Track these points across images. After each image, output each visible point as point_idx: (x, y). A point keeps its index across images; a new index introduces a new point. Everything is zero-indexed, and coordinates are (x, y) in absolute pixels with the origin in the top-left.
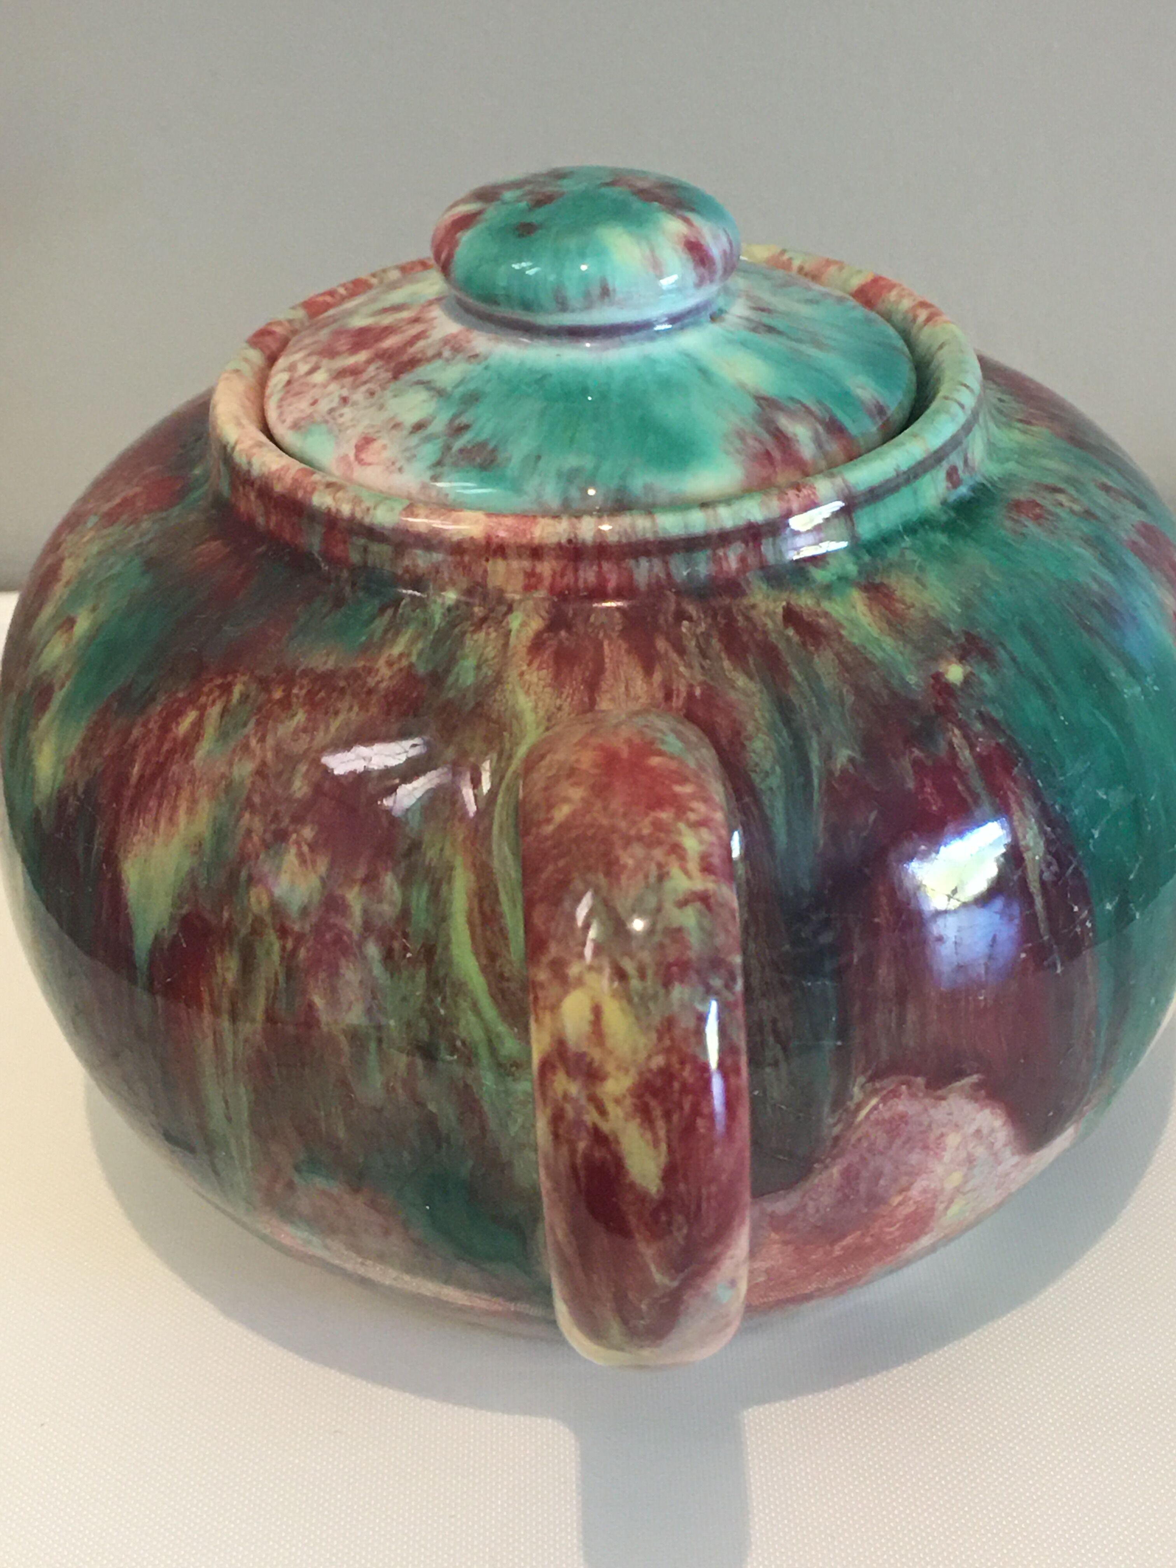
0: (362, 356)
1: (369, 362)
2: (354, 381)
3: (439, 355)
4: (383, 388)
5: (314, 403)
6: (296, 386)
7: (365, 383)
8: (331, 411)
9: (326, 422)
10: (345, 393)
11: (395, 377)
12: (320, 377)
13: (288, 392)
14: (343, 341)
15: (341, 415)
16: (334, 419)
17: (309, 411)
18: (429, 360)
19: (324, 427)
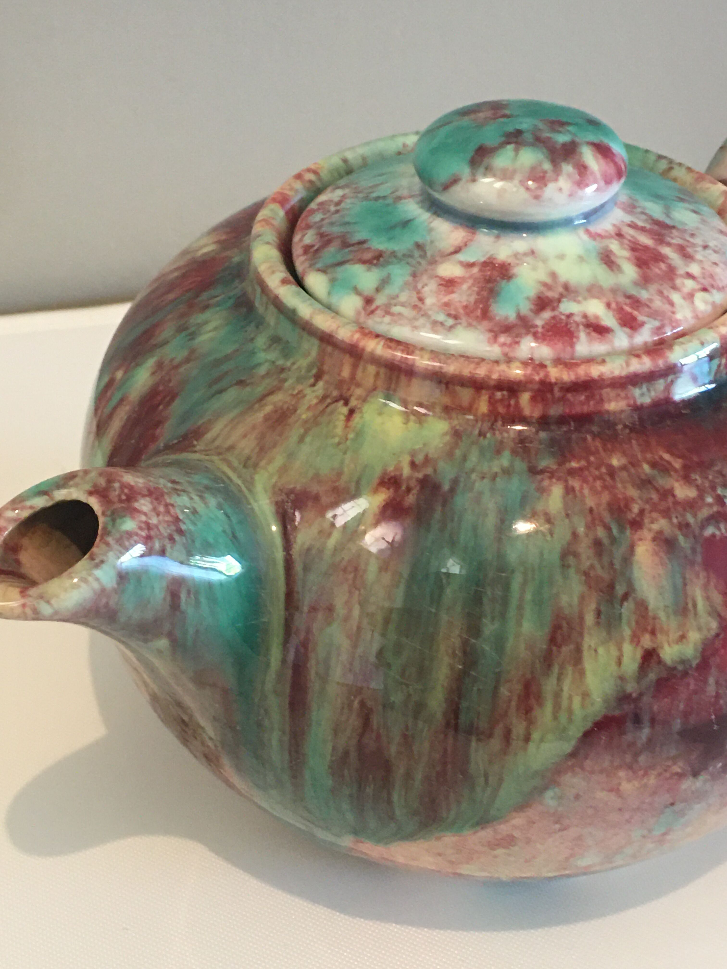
0: (666, 251)
1: (669, 244)
2: (687, 246)
3: (643, 213)
4: (685, 231)
5: (715, 264)
6: (706, 282)
7: (688, 241)
8: (715, 252)
10: (700, 249)
11: (674, 227)
12: (694, 269)
13: (713, 286)
14: (657, 270)
15: (716, 246)
17: (721, 265)
18: (650, 216)
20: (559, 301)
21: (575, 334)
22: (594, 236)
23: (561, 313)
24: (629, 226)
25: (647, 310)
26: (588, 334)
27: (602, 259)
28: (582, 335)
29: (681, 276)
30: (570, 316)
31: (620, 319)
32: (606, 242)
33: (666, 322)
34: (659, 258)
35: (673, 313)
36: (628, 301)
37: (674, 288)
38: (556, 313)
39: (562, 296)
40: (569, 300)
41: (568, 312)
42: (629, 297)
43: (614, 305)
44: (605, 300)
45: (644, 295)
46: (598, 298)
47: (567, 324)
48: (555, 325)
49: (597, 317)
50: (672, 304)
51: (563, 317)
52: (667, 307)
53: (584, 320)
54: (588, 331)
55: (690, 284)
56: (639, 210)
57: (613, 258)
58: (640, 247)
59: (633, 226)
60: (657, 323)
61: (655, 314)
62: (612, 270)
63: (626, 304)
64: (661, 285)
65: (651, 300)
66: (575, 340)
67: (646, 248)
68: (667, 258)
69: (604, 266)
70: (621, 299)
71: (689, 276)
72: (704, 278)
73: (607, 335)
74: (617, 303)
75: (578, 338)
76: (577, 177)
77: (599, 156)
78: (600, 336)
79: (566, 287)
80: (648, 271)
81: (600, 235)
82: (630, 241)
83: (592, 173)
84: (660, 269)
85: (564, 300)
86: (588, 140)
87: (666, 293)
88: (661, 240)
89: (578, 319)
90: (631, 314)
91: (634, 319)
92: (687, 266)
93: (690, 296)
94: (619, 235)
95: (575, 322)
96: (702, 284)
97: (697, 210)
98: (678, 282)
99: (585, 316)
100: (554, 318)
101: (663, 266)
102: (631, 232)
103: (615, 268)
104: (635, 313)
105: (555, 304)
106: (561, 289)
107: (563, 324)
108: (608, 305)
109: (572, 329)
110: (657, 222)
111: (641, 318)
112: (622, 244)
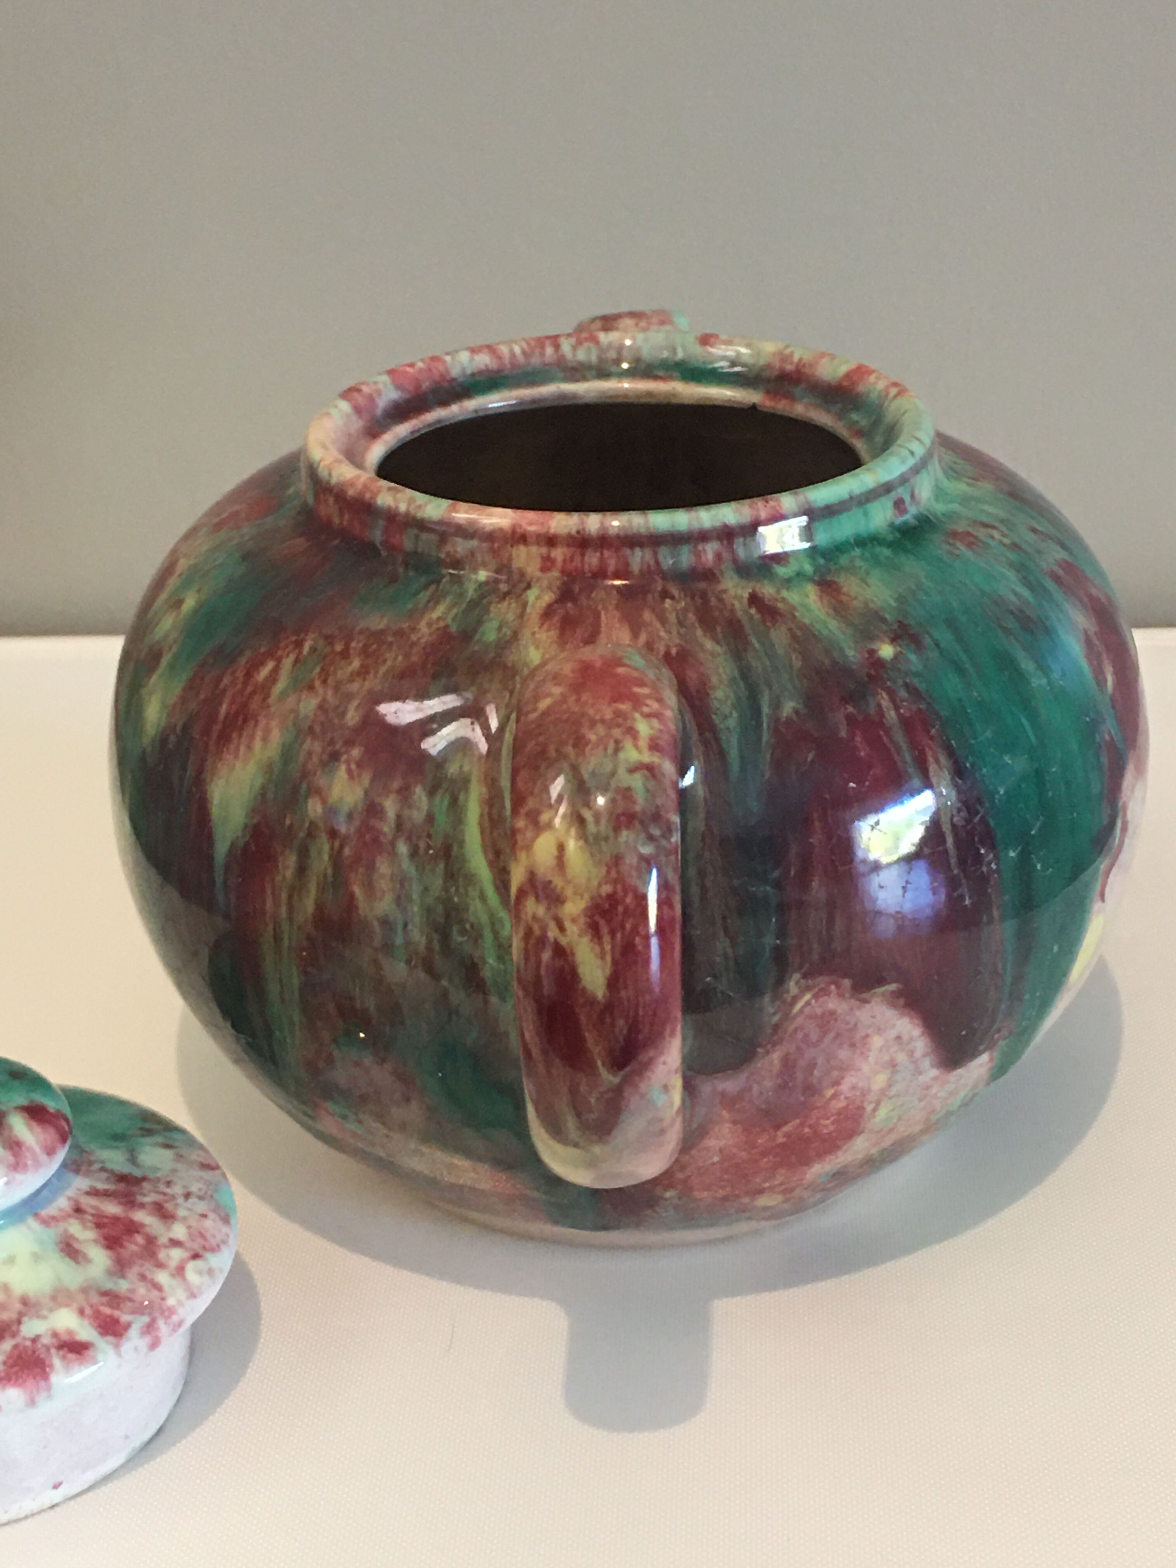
0: (140, 1216)
1: (142, 1206)
2: (166, 1202)
3: (103, 1169)
4: (158, 1180)
5: (203, 1216)
6: (196, 1246)
7: (164, 1194)
8: (201, 1198)
9: (212, 1196)
10: (181, 1200)
11: (144, 1179)
12: (179, 1231)
13: (204, 1248)
14: (133, 1248)
15: (200, 1189)
16: (206, 1193)
17: (212, 1215)
18: (112, 1172)
19: (216, 1196)
20: (19, 1322)
21: (47, 1362)
22: (47, 1222)
23: (24, 1338)
24: (88, 1193)
25: (129, 1304)
26: (64, 1358)
27: (62, 1251)
28: (57, 1362)
29: (167, 1247)
30: (35, 1340)
31: (100, 1326)
32: (62, 1226)
33: (157, 1314)
34: (132, 1228)
35: (163, 1299)
36: (104, 1299)
37: (160, 1265)
38: (17, 1340)
39: (21, 1315)
40: (31, 1318)
41: (31, 1335)
42: (105, 1294)
43: (88, 1311)
44: (75, 1306)
45: (123, 1286)
46: (67, 1306)
47: (34, 1352)
48: (20, 1357)
49: (70, 1332)
50: (158, 1287)
51: (28, 1343)
52: (155, 1293)
53: (54, 1341)
54: (61, 1353)
55: (176, 1255)
56: (96, 1166)
57: (76, 1245)
58: (106, 1220)
59: (94, 1193)
60: (146, 1319)
61: (139, 1310)
62: (77, 1262)
63: (103, 1304)
64: (142, 1265)
65: (132, 1291)
66: (48, 1369)
67: (116, 1219)
68: (142, 1225)
69: (67, 1260)
70: (95, 1299)
71: (175, 1243)
72: (193, 1241)
73: (86, 1353)
74: (91, 1306)
75: (51, 1366)
76: (11, 1159)
77: (34, 1124)
78: (79, 1356)
79: (25, 1301)
80: (121, 1250)
81: (53, 1218)
82: (93, 1215)
83: (29, 1149)
84: (136, 1244)
85: (25, 1319)
86: (15, 1105)
87: (149, 1275)
88: (130, 1202)
89: (46, 1340)
90: (111, 1317)
91: (116, 1321)
92: (169, 1229)
93: (180, 1271)
94: (78, 1210)
95: (44, 1346)
96: (191, 1249)
97: (169, 1142)
98: (162, 1255)
99: (55, 1335)
100: (16, 1347)
101: (139, 1239)
102: (93, 1201)
103: (80, 1259)
104: (117, 1313)
105: (14, 1328)
106: (18, 1306)
107: (30, 1353)
108: (81, 1312)
109: (42, 1356)
110: (122, 1178)
111: (125, 1318)
112: (83, 1223)
